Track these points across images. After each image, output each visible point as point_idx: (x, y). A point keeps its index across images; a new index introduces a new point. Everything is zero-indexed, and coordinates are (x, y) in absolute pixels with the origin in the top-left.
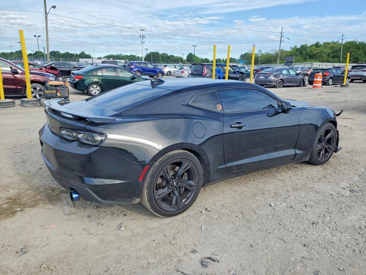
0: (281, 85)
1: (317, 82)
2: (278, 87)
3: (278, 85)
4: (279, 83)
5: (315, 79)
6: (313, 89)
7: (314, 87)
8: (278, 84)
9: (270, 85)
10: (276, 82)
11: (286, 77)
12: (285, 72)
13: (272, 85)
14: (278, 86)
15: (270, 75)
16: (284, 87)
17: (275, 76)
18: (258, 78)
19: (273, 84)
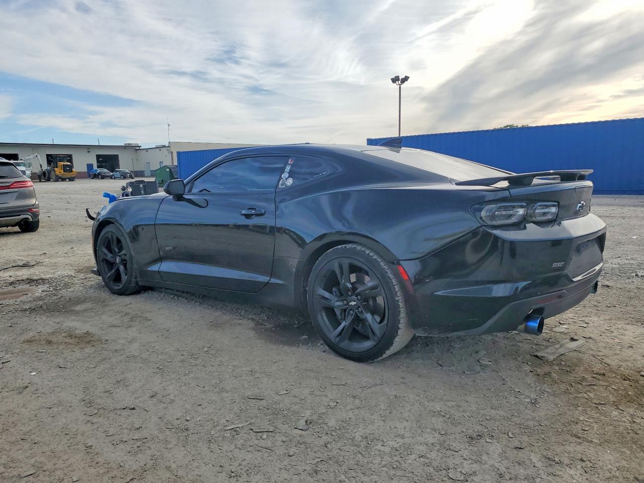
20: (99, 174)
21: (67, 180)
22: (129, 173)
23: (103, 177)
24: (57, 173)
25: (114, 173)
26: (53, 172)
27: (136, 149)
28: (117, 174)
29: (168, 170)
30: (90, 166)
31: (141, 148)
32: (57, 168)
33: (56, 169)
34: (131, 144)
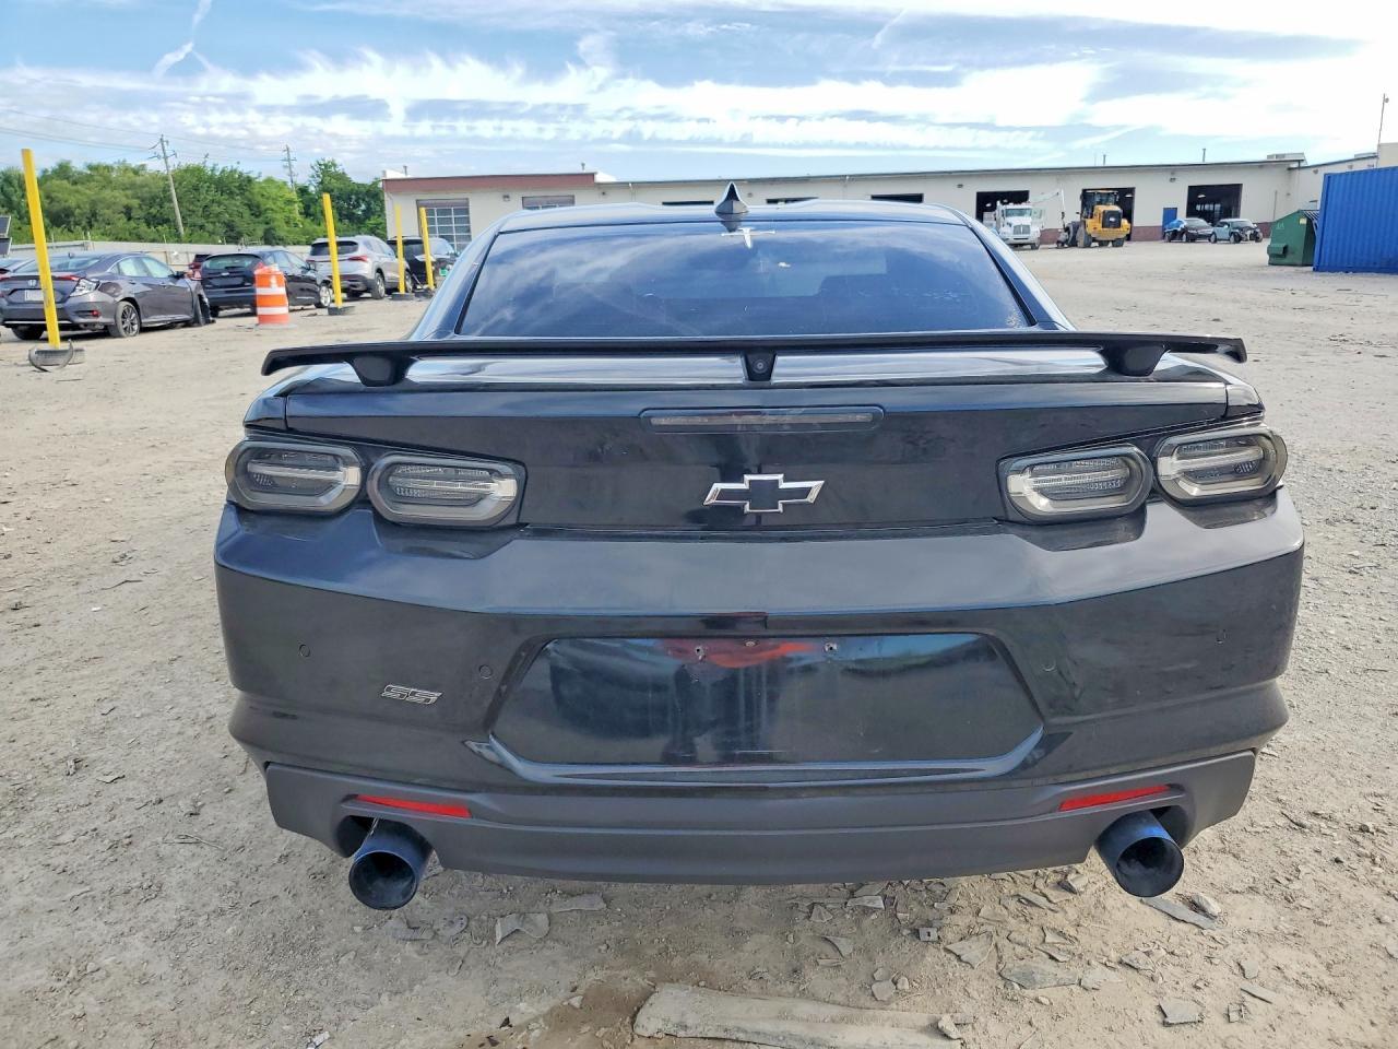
0: (132, 324)
1: (271, 300)
2: (123, 333)
3: (123, 323)
4: (123, 317)
5: (260, 291)
6: (261, 326)
7: (264, 319)
8: (120, 320)
9: (86, 325)
10: (111, 311)
11: (139, 288)
12: (129, 269)
13: (94, 324)
14: (121, 327)
15: (78, 285)
16: (144, 330)
17: (101, 288)
18: (13, 298)
19: (101, 319)
20: (1185, 231)
21: (1110, 244)
22: (1250, 228)
23: (1192, 238)
24: (1090, 230)
25: (1216, 229)
26: (1082, 228)
27: (1290, 169)
28: (1223, 231)
29: (1303, 221)
30: (1170, 214)
31: (1302, 164)
32: (1091, 217)
33: (1089, 221)
34: (1283, 156)
